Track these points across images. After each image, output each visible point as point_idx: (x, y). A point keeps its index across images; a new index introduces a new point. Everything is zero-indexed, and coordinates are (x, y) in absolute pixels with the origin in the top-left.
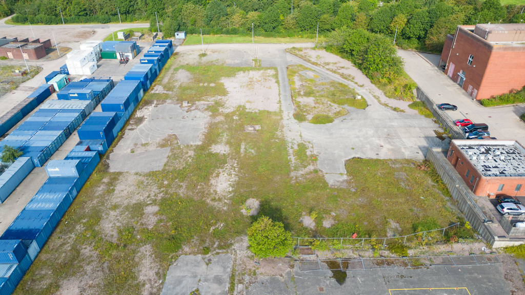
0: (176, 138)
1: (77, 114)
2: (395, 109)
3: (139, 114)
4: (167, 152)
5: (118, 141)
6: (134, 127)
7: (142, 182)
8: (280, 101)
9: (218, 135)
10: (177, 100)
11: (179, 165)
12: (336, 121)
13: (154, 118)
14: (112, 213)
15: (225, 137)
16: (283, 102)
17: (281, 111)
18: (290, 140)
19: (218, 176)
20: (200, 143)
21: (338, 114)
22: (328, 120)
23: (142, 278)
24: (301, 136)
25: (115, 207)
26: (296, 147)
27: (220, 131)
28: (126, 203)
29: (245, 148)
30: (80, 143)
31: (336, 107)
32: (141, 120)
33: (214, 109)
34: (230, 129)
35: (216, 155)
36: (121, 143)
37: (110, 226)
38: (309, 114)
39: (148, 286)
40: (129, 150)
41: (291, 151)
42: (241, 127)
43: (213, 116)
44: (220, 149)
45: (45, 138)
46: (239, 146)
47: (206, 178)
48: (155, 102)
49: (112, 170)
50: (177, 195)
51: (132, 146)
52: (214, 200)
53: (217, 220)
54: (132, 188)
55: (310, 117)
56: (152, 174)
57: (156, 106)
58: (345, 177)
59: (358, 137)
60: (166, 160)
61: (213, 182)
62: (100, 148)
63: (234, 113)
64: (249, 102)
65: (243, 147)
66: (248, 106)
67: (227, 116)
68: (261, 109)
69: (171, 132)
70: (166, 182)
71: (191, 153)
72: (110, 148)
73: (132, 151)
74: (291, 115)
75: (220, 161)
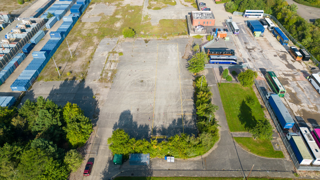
0: (104, 13)
1: (68, 6)
2: (185, 6)
3: (90, 7)
4: (101, 17)
5: (84, 14)
6: (89, 10)
7: (93, 24)
8: (144, 3)
9: (119, 13)
10: (105, 2)
11: (104, 20)
12: (162, 9)
13: (95, 8)
14: (84, 31)
15: (121, 13)
16: (145, 3)
17: (143, 6)
18: (143, 14)
19: (117, 23)
20: (112, 15)
21: (163, 7)
22: (159, 8)
23: (94, 41)
24: (148, 13)
25: (85, 30)
26: (145, 16)
27: (119, 12)
28: (88, 29)
29: (127, 16)
30: (71, 14)
31: (164, 5)
32: (91, 9)
33: (118, 5)
34: (123, 11)
35: (117, 18)
36: (85, 15)
37: (84, 33)
38: (153, 7)
39: (96, 43)
40: (88, 17)
41: (143, 17)
42: (127, 11)
43: (117, 7)
44: (119, 16)
45: (59, 12)
46: (125, 16)
47: (113, 23)
48: (96, 3)
49: (83, 21)
50: (104, 27)
51: (89, 16)
52: (115, 28)
53: (115, 32)
54: (90, 26)
55: (153, 8)
56: (96, 23)
57: (96, 4)
58: (158, 24)
59: (167, 14)
60: (100, 19)
61: (115, 24)
62: (78, 15)
63: (125, 6)
64: (131, 3)
65: (126, 16)
66: (131, 4)
67: (122, 7)
68: (136, 5)
69: (102, 12)
70: (100, 24)
71: (109, 17)
72: (81, 16)
73: (89, 17)
74: (146, 7)
75: (118, 20)
